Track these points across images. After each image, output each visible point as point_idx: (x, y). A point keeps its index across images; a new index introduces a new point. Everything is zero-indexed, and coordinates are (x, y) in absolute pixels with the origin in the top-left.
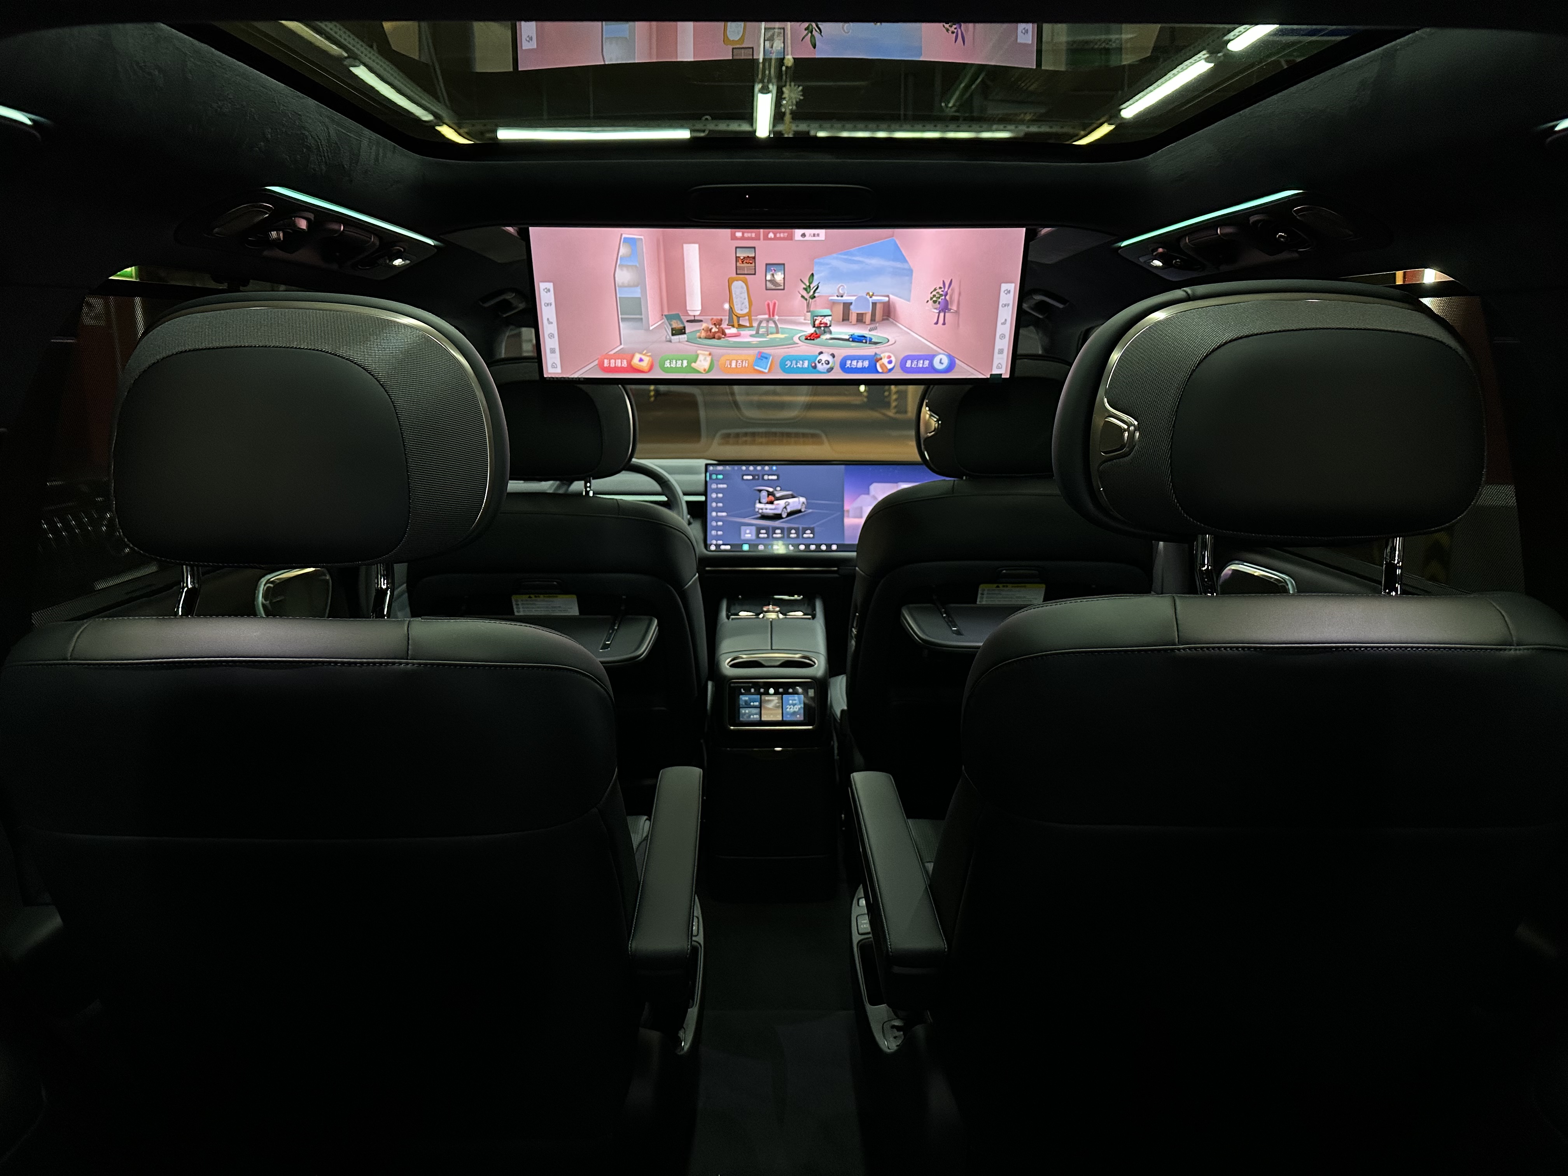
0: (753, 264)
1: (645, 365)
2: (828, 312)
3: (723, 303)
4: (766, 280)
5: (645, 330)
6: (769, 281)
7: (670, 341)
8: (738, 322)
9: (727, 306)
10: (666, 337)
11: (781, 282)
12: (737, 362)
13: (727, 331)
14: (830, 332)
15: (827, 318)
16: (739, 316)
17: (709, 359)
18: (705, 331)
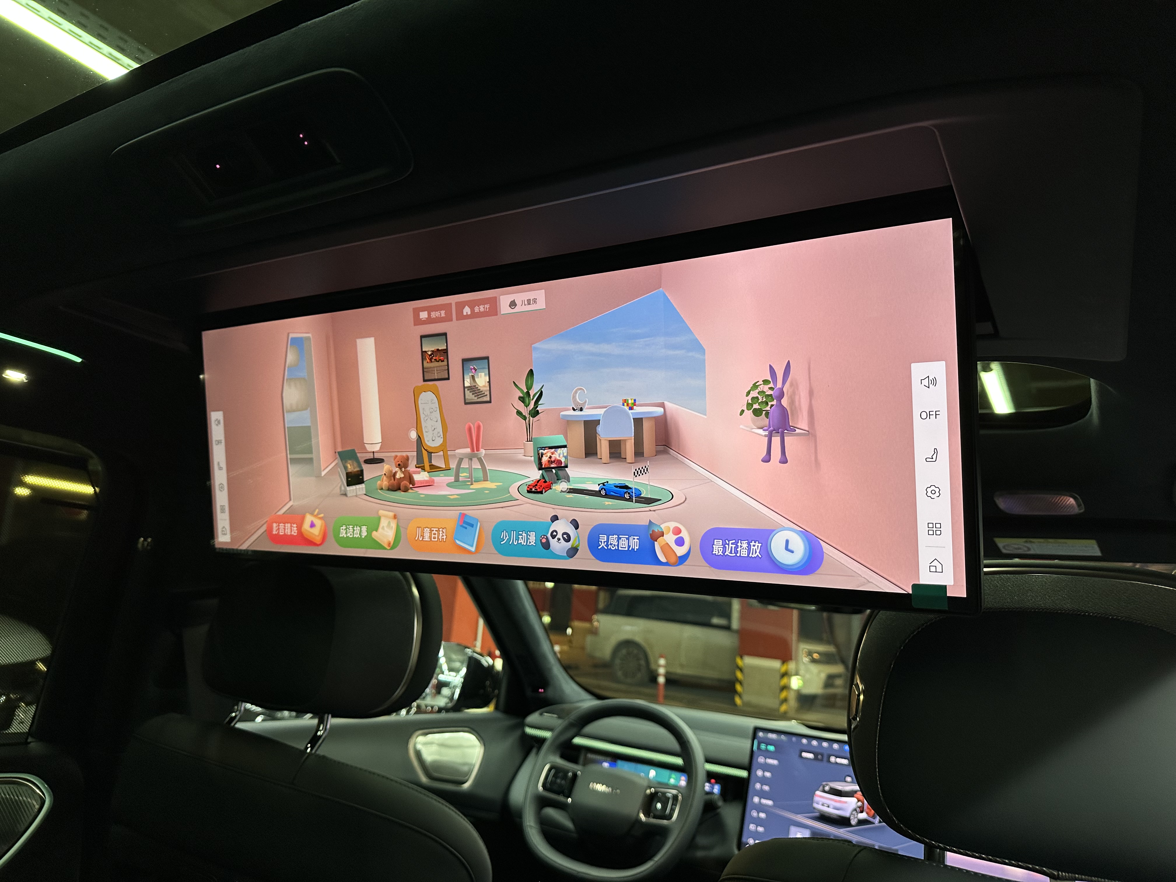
0: (445, 363)
1: (316, 533)
2: (560, 440)
3: (408, 430)
4: (464, 387)
5: (316, 477)
6: (467, 387)
7: (345, 495)
8: (430, 461)
9: (413, 435)
10: (340, 488)
11: (485, 389)
12: (431, 531)
13: (417, 477)
14: (567, 479)
15: (559, 451)
16: (431, 451)
17: (394, 524)
18: (387, 477)
